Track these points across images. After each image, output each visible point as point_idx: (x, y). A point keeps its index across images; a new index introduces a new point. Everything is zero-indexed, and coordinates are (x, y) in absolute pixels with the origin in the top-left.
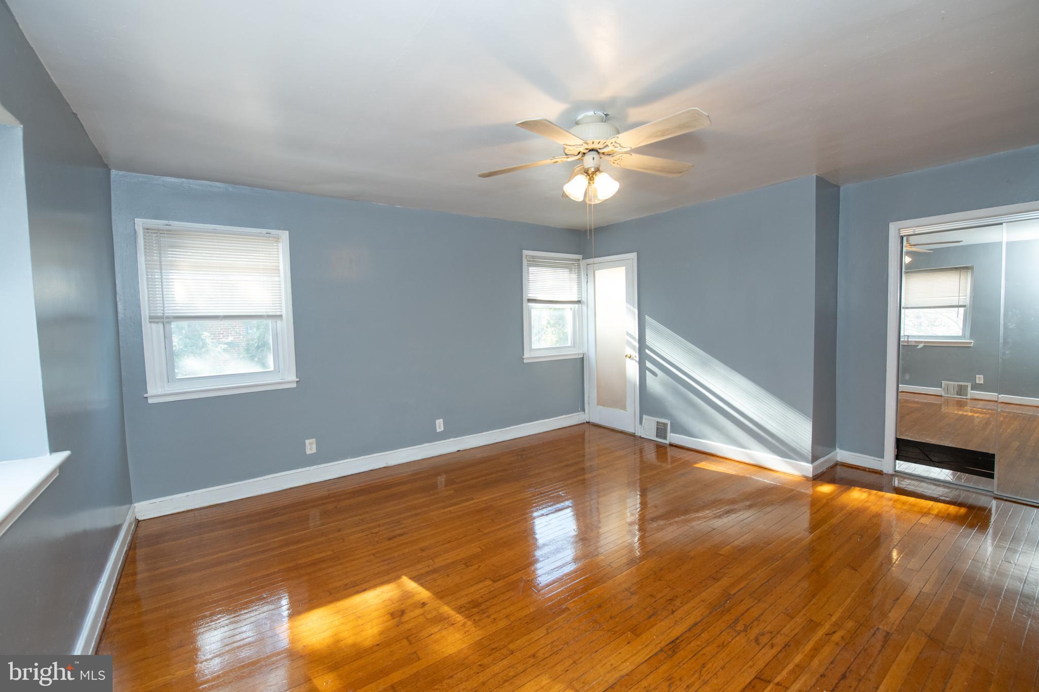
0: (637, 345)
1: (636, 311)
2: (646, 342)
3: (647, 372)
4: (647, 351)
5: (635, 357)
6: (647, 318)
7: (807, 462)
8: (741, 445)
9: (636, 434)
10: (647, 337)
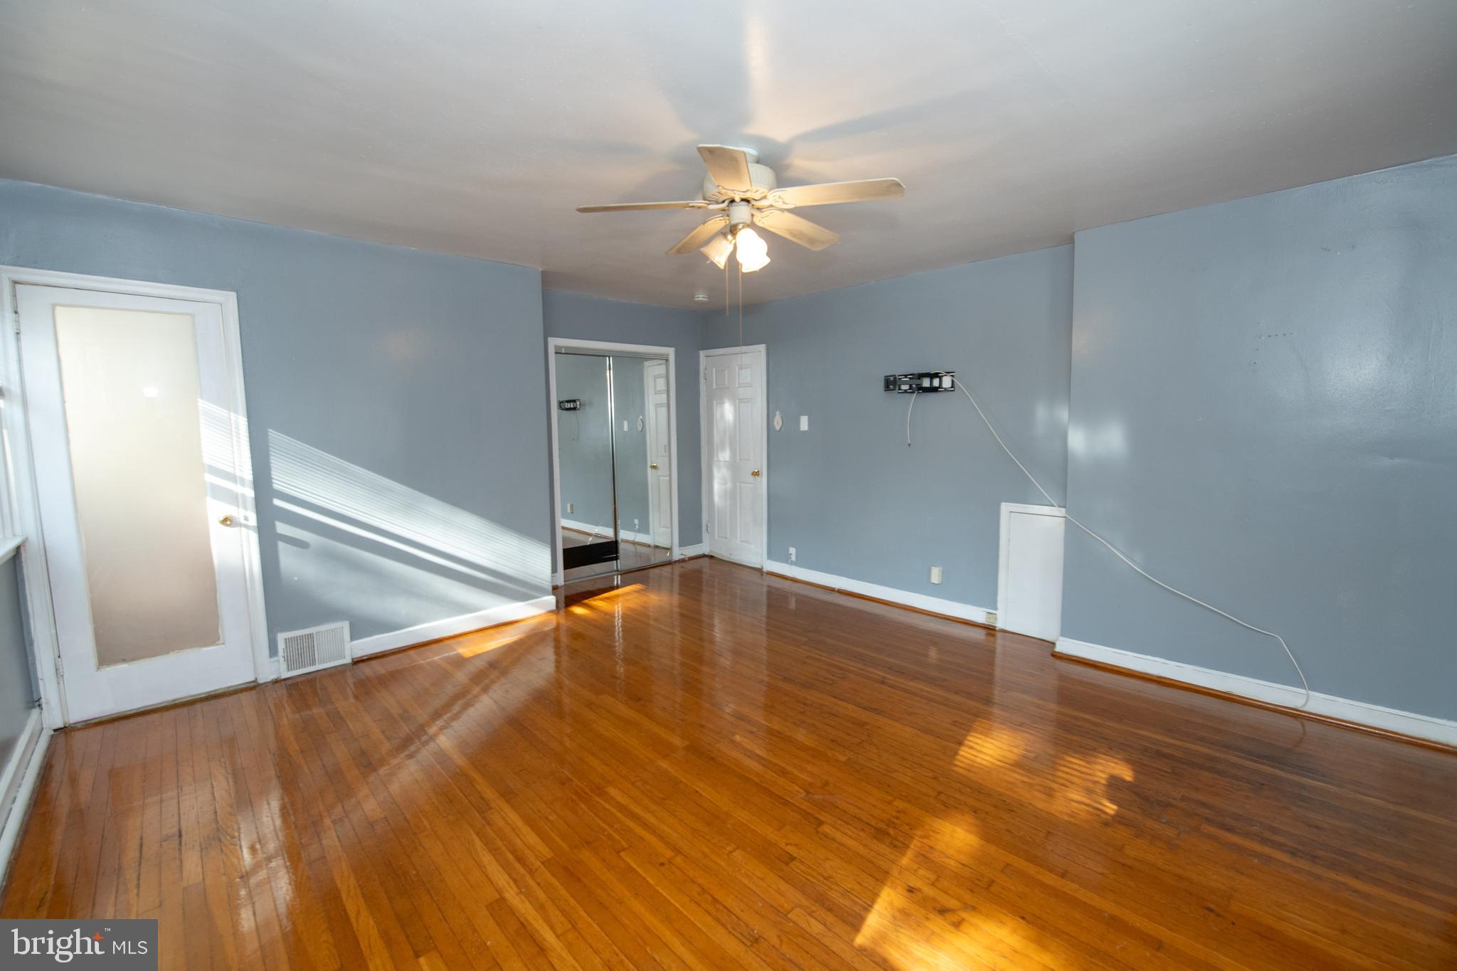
0: (250, 493)
1: (242, 422)
2: (272, 483)
3: (281, 545)
4: (277, 502)
5: (246, 519)
6: (272, 434)
7: (549, 595)
8: (463, 608)
9: (260, 682)
10: (275, 475)
